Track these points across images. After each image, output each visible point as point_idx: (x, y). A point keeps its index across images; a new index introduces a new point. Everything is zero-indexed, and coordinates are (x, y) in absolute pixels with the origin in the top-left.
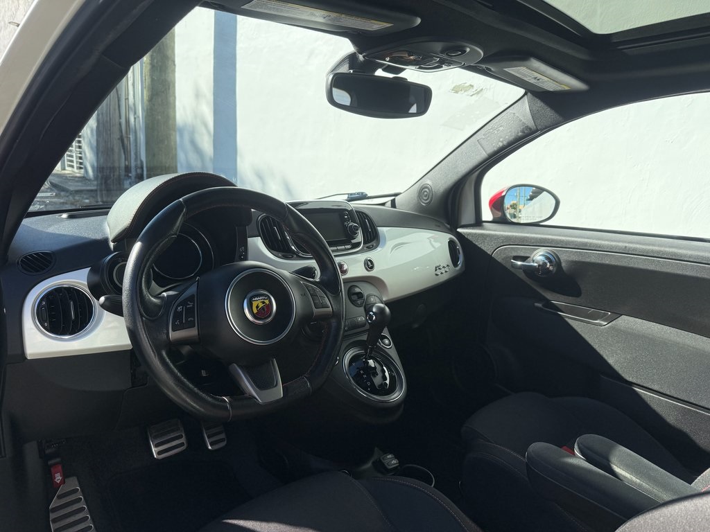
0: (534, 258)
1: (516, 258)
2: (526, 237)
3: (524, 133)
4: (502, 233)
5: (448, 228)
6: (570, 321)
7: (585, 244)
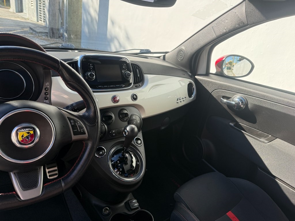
0: (234, 99)
1: (224, 97)
2: (232, 86)
3: (239, 25)
4: (218, 82)
5: (190, 76)
6: (247, 137)
7: (264, 96)
